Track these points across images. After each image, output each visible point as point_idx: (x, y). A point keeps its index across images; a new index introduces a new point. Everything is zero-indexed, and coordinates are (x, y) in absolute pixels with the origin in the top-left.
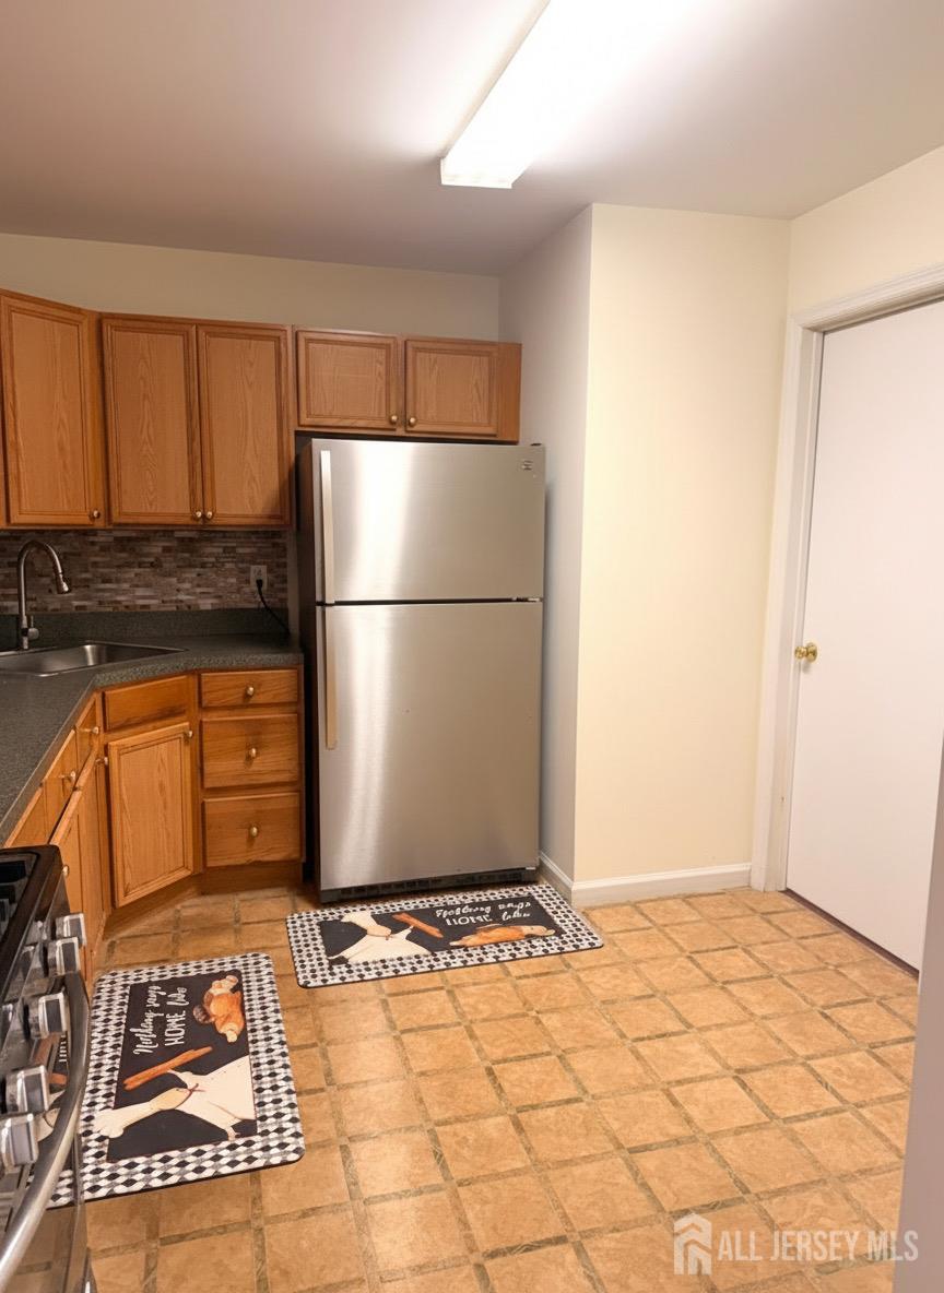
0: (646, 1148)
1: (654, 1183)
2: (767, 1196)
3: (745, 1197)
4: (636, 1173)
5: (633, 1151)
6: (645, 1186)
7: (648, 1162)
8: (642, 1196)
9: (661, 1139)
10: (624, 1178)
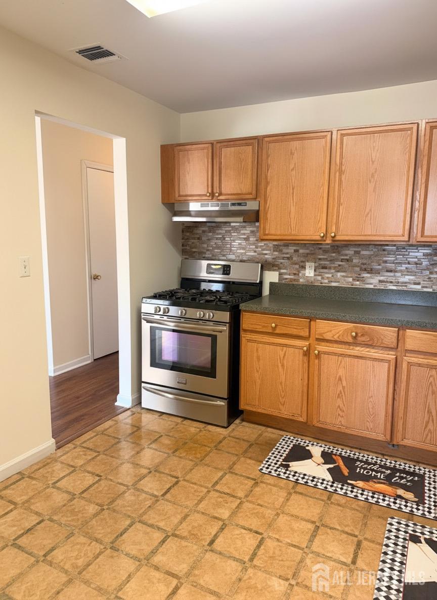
0: (163, 541)
1: (149, 529)
2: (103, 550)
3: (111, 545)
4: (159, 528)
5: (167, 537)
6: (151, 526)
7: (158, 536)
8: (150, 522)
9: (161, 550)
10: (161, 524)
